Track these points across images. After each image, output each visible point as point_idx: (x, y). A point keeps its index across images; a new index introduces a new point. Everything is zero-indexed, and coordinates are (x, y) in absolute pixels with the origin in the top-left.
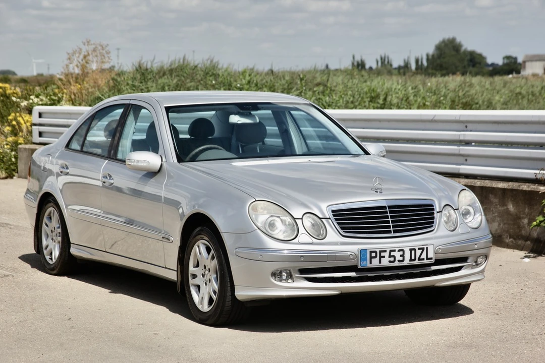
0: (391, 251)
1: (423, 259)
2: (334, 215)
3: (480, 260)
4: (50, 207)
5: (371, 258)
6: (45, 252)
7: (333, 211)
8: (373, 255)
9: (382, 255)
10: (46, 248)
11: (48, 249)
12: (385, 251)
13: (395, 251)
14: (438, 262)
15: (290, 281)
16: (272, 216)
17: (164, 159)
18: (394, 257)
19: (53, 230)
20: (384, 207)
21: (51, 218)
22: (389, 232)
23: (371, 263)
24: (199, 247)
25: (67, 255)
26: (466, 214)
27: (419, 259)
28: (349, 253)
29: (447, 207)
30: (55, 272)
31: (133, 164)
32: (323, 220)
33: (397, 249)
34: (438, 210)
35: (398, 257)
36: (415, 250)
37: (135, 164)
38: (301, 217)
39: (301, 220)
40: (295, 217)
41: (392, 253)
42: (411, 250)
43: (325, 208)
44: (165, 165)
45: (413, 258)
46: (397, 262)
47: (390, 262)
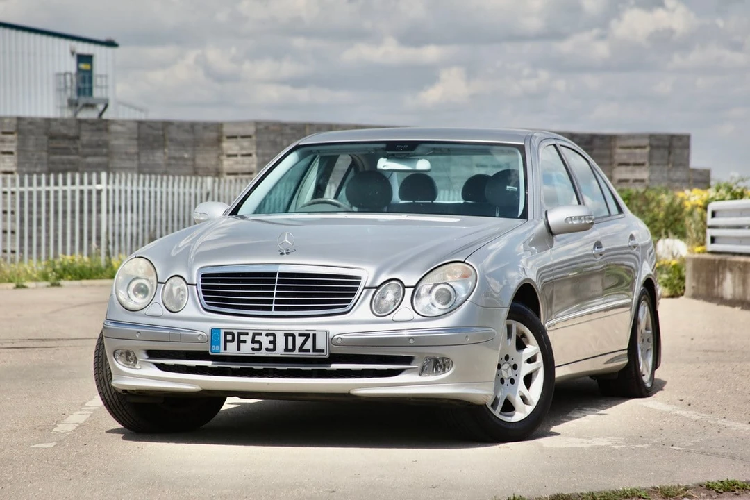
0: (255, 335)
1: (308, 351)
2: (202, 281)
5: (226, 341)
7: (203, 275)
8: (229, 337)
9: (241, 339)
12: (247, 334)
13: (261, 334)
16: (138, 278)
18: (260, 343)
20: (274, 274)
22: (269, 309)
23: (225, 349)
27: (301, 350)
28: (199, 333)
29: (393, 282)
32: (188, 286)
33: (264, 333)
34: (368, 285)
35: (266, 344)
36: (293, 336)
38: (165, 281)
39: (164, 285)
40: (159, 280)
41: (256, 337)
42: (287, 336)
43: (196, 271)
45: (290, 346)
46: (263, 350)
47: (253, 349)
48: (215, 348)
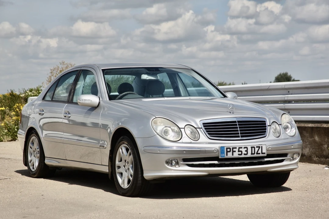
0: (239, 148)
1: (260, 154)
2: (204, 126)
3: (295, 156)
4: (33, 136)
5: (227, 152)
6: (30, 164)
7: (203, 124)
8: (229, 150)
9: (234, 150)
10: (30, 162)
11: (31, 162)
12: (236, 148)
13: (242, 148)
14: (269, 156)
15: (177, 166)
16: (166, 127)
17: (101, 99)
18: (241, 151)
19: (35, 150)
20: (235, 122)
21: (33, 143)
22: (238, 137)
23: (227, 155)
24: (122, 149)
25: (43, 165)
26: (286, 128)
27: (257, 153)
28: (214, 149)
29: (274, 123)
30: (35, 176)
31: (82, 102)
32: (197, 129)
33: (243, 147)
34: (269, 125)
35: (244, 152)
36: (254, 147)
37: (83, 102)
38: (184, 127)
39: (184, 129)
40: (180, 127)
41: (240, 149)
42: (252, 148)
43: (198, 122)
44: (101, 102)
45: (253, 152)
46: (243, 155)
47: (239, 154)
48: (223, 155)
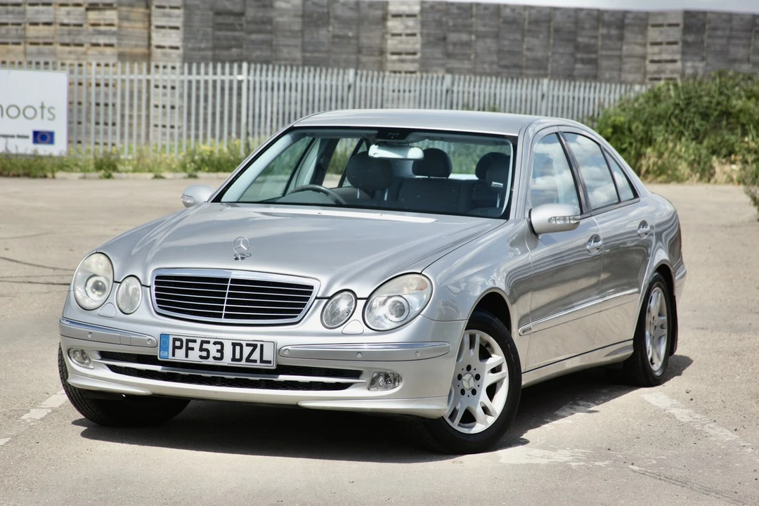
0: (203, 342)
1: (255, 361)
2: (156, 283)
5: (175, 348)
7: (158, 277)
8: (178, 344)
9: (190, 346)
12: (195, 341)
16: (95, 276)
18: (208, 351)
20: (226, 280)
22: (219, 316)
23: (174, 355)
27: (248, 360)
28: (148, 337)
29: (346, 293)
33: (212, 341)
34: (319, 295)
35: (214, 353)
36: (241, 345)
38: (121, 281)
39: (119, 284)
42: (234, 345)
43: (151, 272)
45: (238, 356)
46: (211, 359)
47: (201, 357)
